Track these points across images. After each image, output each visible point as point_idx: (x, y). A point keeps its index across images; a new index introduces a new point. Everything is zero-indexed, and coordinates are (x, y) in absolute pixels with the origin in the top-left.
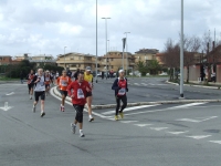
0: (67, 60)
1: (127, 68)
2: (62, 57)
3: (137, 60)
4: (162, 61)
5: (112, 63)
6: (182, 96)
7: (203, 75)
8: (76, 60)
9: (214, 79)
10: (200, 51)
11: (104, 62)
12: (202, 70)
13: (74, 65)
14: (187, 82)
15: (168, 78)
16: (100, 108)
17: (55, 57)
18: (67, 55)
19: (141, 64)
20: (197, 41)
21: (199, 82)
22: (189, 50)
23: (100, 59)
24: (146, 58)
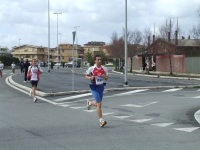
0: (22, 52)
1: (77, 59)
2: (17, 48)
3: (86, 51)
4: (109, 52)
5: (63, 54)
6: (126, 83)
9: (154, 69)
11: (56, 53)
14: (131, 72)
15: (114, 68)
16: (52, 96)
18: (21, 47)
19: (89, 55)
21: (141, 71)
24: (93, 49)
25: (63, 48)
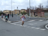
0: (5, 12)
1: (19, 13)
2: (4, 11)
3: (21, 11)
4: (26, 11)
5: (15, 12)
6: (30, 19)
7: (35, 15)
8: (8, 12)
10: (34, 9)
12: (35, 13)
13: (7, 13)
14: (32, 16)
15: (28, 15)
16: (12, 22)
17: (3, 11)
18: (5, 11)
19: (22, 12)
20: (33, 7)
22: (32, 9)
23: (13, 11)
24: (23, 11)
25: (15, 11)
